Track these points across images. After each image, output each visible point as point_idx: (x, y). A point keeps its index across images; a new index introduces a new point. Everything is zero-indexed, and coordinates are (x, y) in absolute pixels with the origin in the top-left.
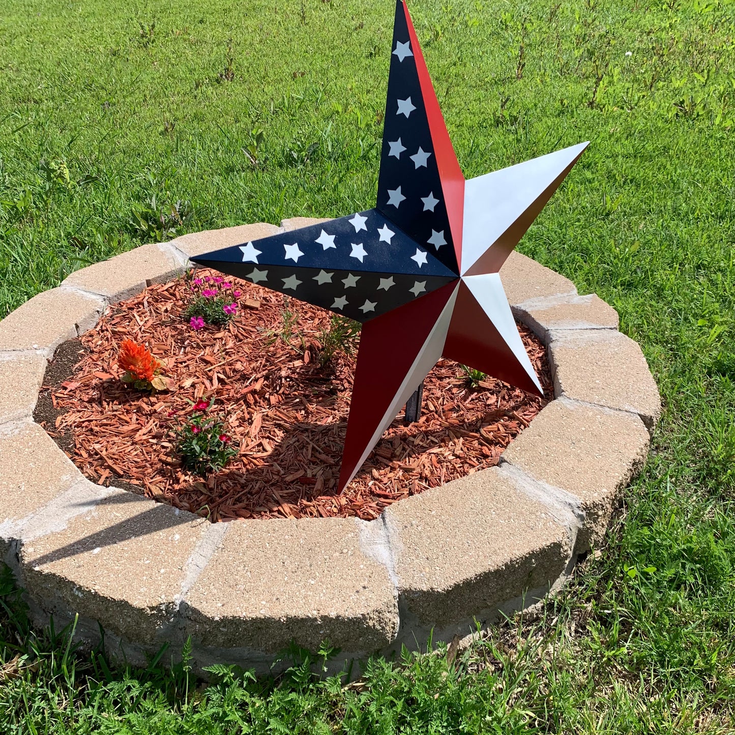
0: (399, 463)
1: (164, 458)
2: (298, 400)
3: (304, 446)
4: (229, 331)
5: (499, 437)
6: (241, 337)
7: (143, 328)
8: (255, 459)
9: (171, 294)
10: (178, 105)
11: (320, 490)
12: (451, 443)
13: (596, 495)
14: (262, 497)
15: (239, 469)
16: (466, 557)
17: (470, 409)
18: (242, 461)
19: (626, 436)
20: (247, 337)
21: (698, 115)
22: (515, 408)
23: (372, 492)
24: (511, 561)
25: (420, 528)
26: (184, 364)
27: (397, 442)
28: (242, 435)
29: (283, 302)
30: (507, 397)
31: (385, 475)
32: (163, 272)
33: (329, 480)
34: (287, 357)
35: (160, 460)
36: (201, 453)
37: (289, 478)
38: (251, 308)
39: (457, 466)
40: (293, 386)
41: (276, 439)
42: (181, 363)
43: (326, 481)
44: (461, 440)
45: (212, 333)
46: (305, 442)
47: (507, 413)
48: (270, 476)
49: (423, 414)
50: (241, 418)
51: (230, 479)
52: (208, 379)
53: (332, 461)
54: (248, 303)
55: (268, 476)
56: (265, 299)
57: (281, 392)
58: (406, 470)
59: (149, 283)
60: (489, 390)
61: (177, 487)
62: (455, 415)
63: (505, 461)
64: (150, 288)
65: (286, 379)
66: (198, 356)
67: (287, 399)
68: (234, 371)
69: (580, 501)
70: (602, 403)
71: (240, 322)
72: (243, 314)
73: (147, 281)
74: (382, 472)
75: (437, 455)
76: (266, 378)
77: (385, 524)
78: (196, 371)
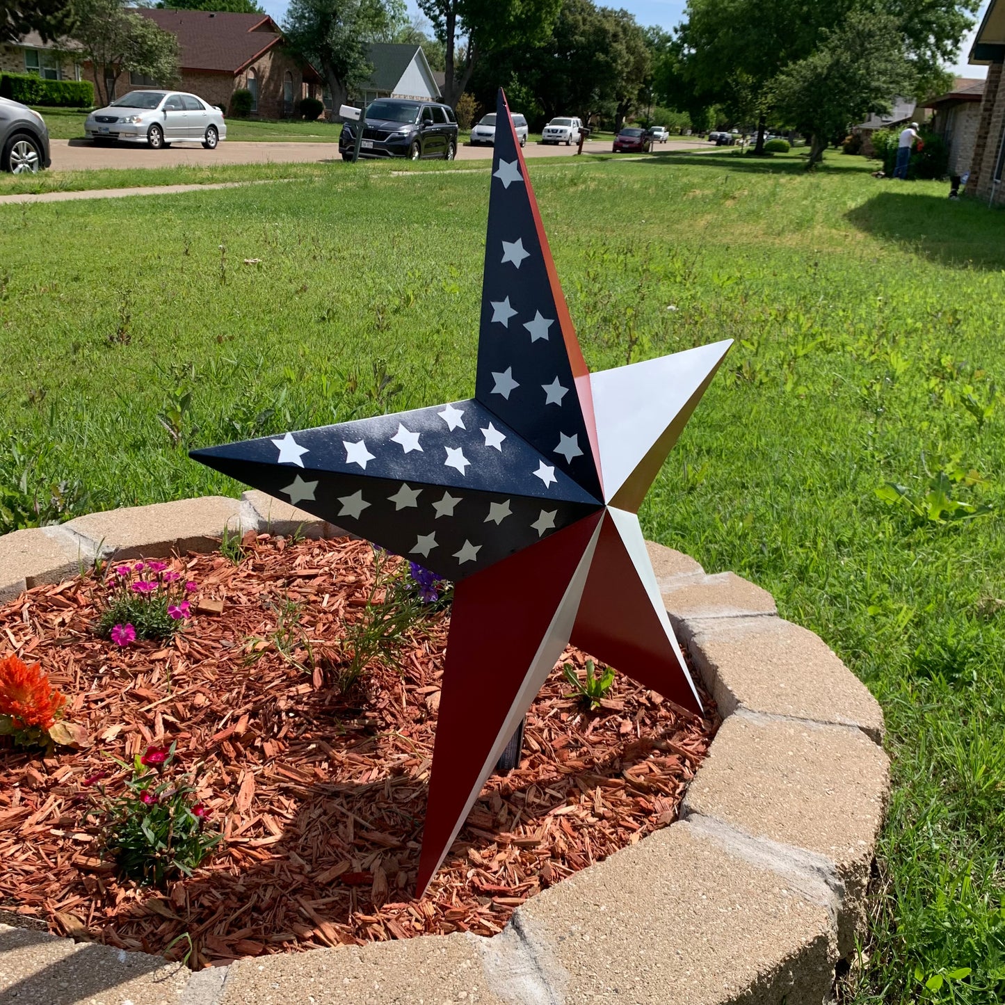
0: (508, 834)
1: (82, 860)
2: (313, 746)
3: (338, 820)
4: (176, 648)
5: (658, 781)
6: (198, 656)
7: (22, 652)
8: (254, 848)
9: (69, 599)
10: (48, 371)
11: (382, 894)
12: (583, 797)
13: (852, 850)
14: (281, 915)
15: (227, 869)
16: (683, 980)
17: (596, 743)
18: (231, 854)
19: (856, 759)
20: (207, 657)
21: (761, 383)
22: (668, 735)
23: (475, 890)
24: (760, 978)
25: (587, 938)
26: (100, 704)
27: (497, 802)
28: (221, 810)
29: (259, 603)
30: (648, 721)
31: (491, 857)
32: (55, 565)
33: (395, 875)
34: (283, 681)
35: (75, 865)
36: (156, 843)
37: (323, 877)
38: (209, 613)
39: (607, 832)
40: (302, 724)
41: (284, 812)
42: (96, 702)
43: (391, 878)
44: (598, 788)
45: (147, 653)
46: (338, 814)
47: (658, 745)
48: (287, 877)
49: (524, 757)
50: (215, 784)
51: (215, 888)
52: (145, 724)
53: (394, 841)
54: (203, 606)
55: (283, 877)
56: (230, 599)
57: (281, 735)
58: (524, 846)
59: (30, 582)
60: (617, 712)
61: (111, 912)
62: (574, 754)
63: (693, 811)
64: (32, 590)
65: (287, 714)
66: (124, 690)
67: (295, 745)
68: (193, 708)
69: (833, 863)
70: (801, 715)
71: (193, 634)
72: (196, 622)
73: (28, 579)
74: (485, 852)
75: (568, 817)
76: (253, 714)
77: (523, 938)
78: (124, 714)
